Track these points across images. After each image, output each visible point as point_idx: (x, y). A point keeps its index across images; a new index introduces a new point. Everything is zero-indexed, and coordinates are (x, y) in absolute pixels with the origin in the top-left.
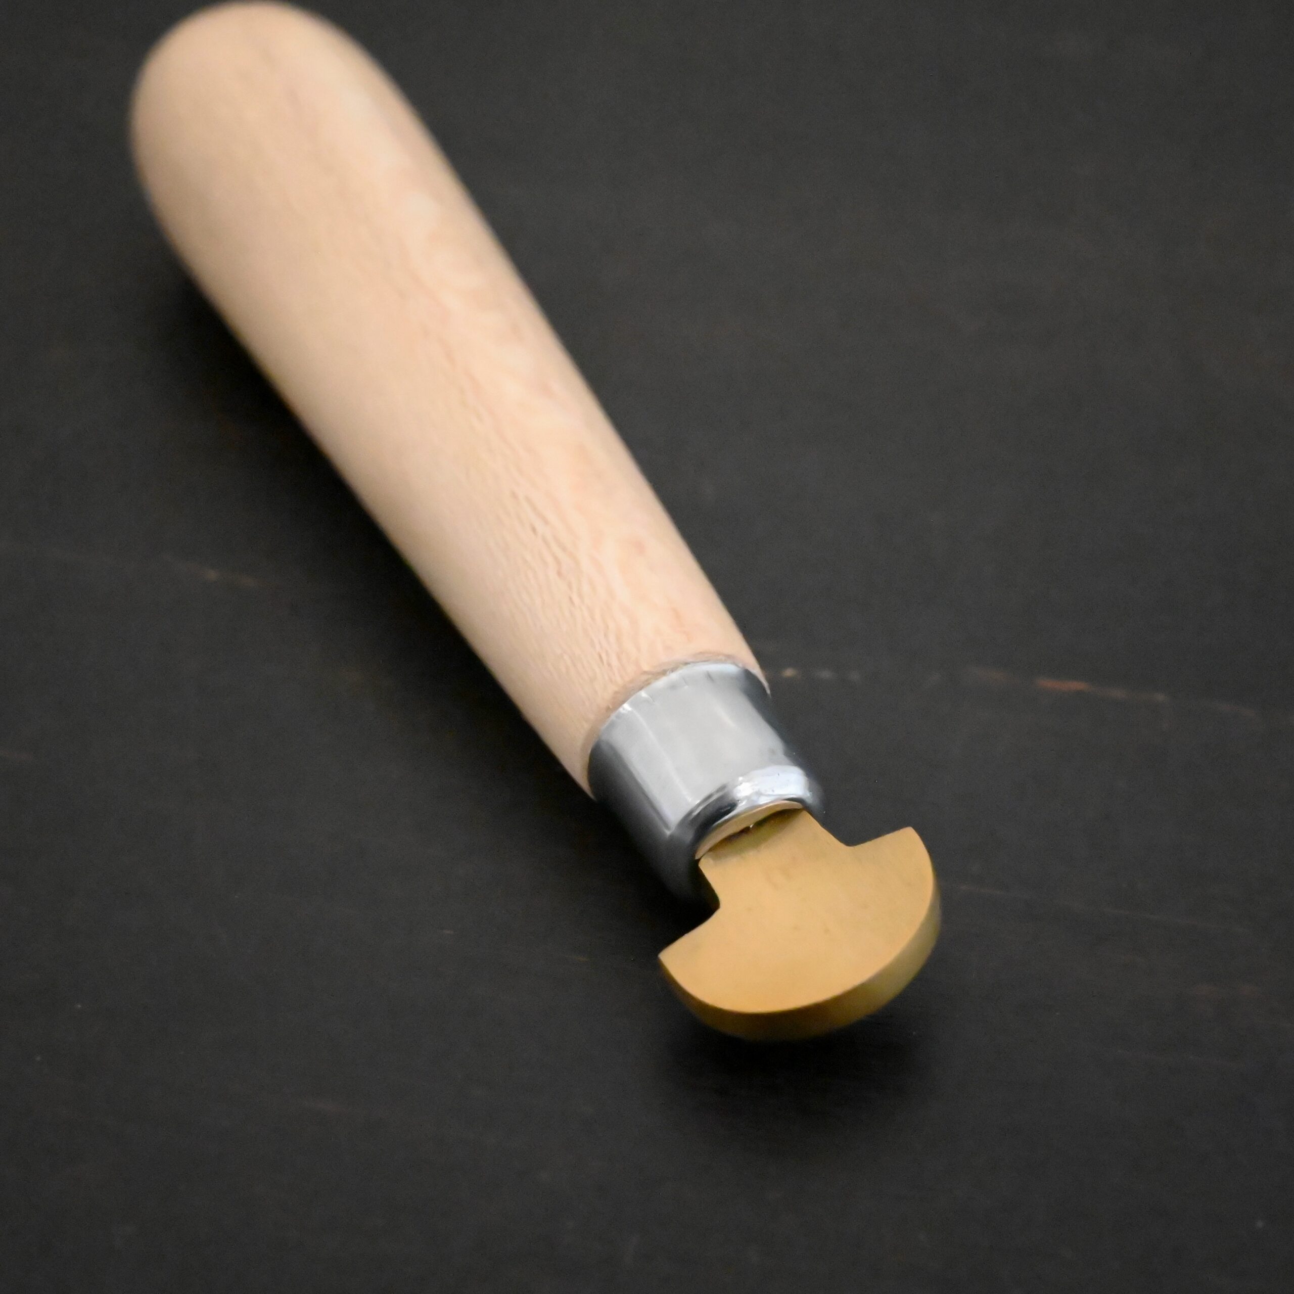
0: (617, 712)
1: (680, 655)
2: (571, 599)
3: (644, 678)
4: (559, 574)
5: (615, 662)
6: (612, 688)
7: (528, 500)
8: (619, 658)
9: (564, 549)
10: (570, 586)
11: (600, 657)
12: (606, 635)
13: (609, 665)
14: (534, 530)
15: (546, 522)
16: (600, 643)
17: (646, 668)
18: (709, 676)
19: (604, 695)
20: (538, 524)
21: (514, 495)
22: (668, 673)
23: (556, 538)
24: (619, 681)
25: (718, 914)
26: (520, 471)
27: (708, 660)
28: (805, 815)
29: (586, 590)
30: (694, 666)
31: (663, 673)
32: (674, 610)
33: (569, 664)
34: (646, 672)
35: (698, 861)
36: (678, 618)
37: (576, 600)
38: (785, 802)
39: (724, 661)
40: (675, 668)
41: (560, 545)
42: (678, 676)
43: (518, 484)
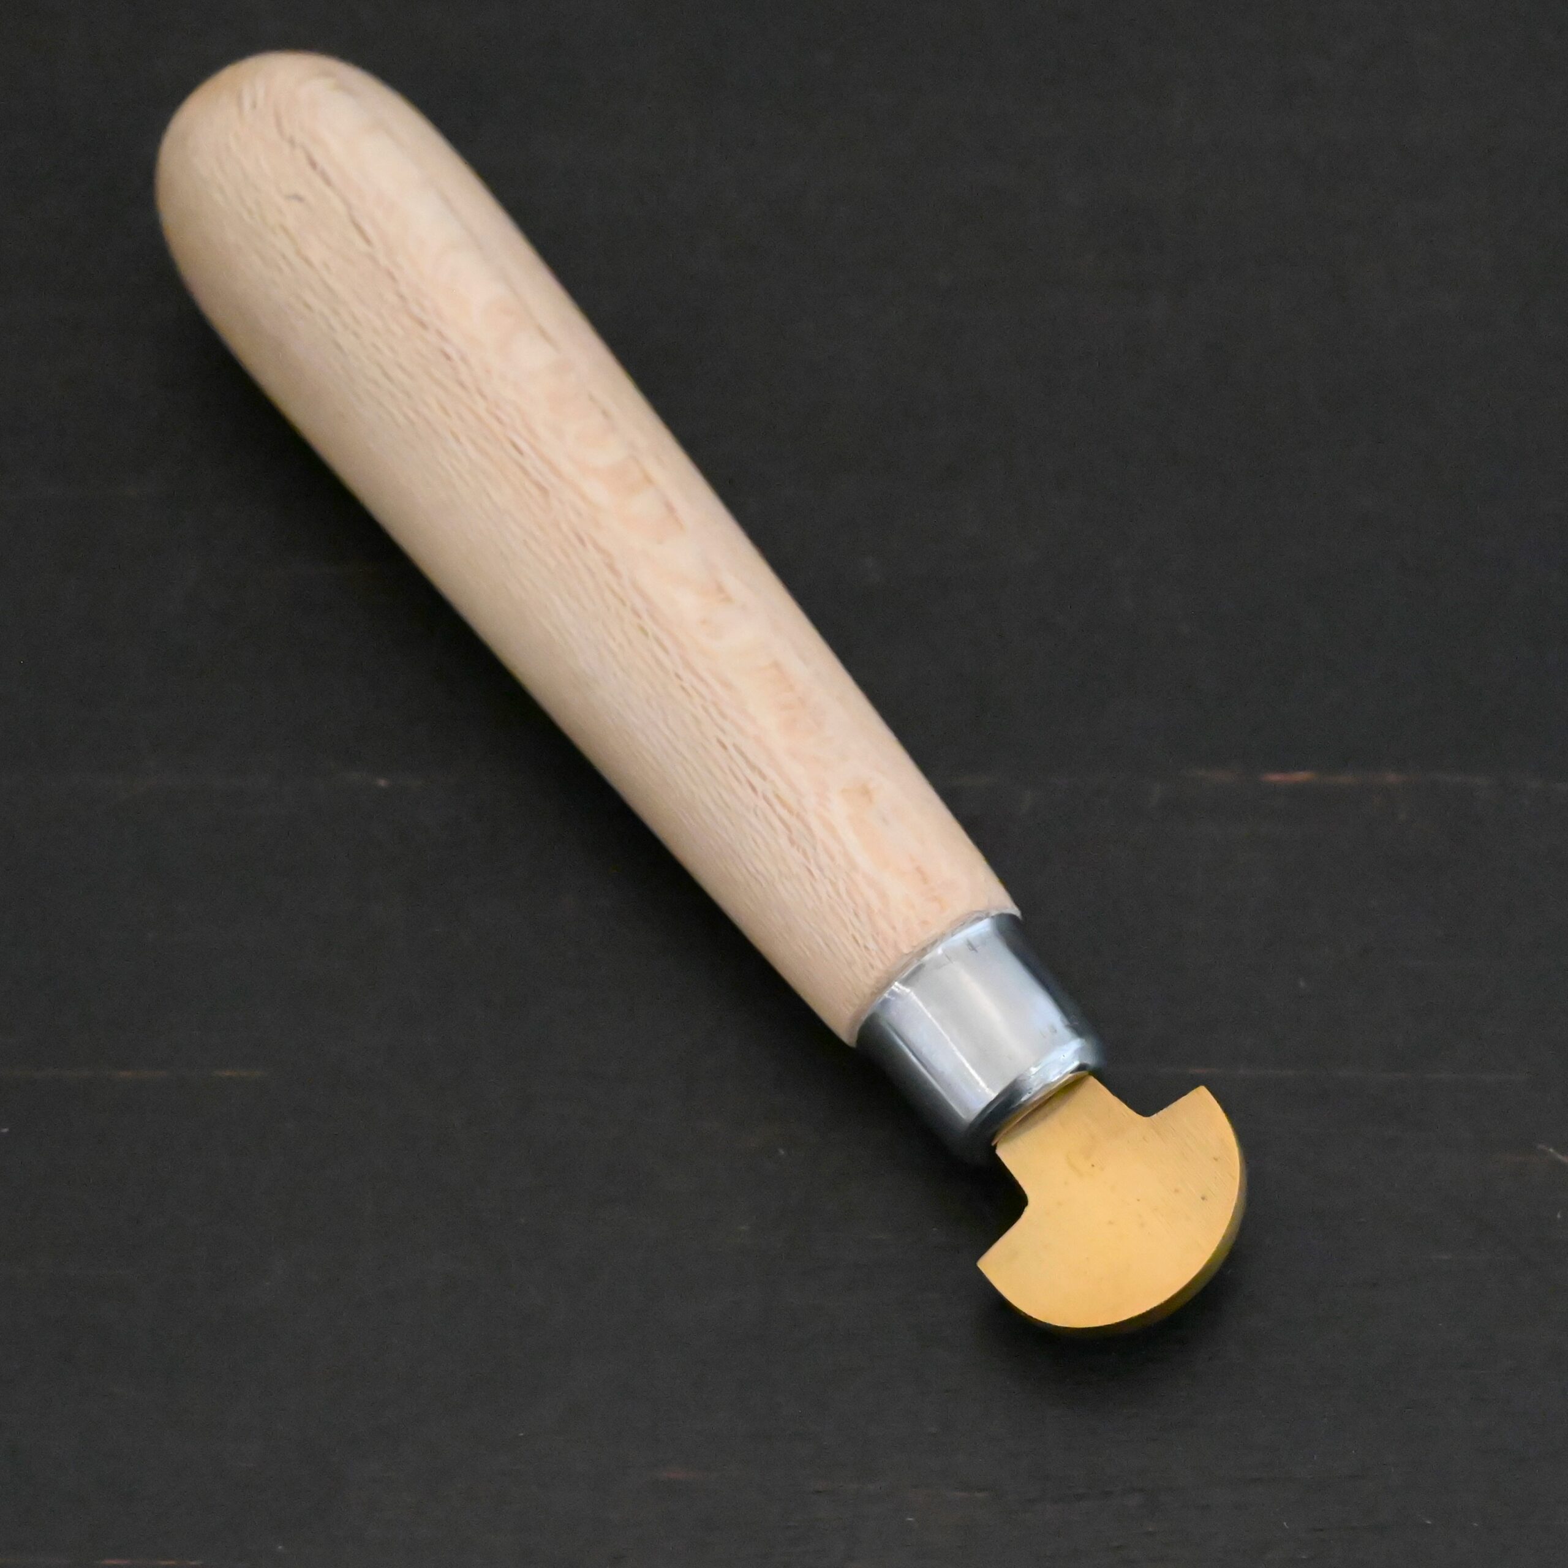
0: (890, 990)
1: (935, 931)
2: (809, 871)
3: (905, 960)
4: (792, 842)
5: (871, 945)
6: (874, 974)
8: (875, 940)
10: (805, 854)
11: (854, 938)
12: (856, 914)
13: (866, 947)
14: (754, 789)
15: (764, 777)
16: (852, 924)
17: (906, 951)
18: (971, 946)
19: (867, 982)
20: (756, 780)
21: (723, 745)
22: (929, 950)
23: (778, 797)
24: (881, 966)
25: (1028, 1212)
26: (723, 715)
27: (964, 924)
28: (1093, 1081)
29: (824, 859)
30: (953, 935)
31: (924, 951)
32: (919, 870)
33: (822, 944)
34: (907, 954)
35: (995, 1147)
36: (925, 880)
37: (816, 872)
38: (1071, 1075)
39: (979, 919)
40: (934, 943)
41: (784, 804)
42: (939, 950)
43: (723, 730)
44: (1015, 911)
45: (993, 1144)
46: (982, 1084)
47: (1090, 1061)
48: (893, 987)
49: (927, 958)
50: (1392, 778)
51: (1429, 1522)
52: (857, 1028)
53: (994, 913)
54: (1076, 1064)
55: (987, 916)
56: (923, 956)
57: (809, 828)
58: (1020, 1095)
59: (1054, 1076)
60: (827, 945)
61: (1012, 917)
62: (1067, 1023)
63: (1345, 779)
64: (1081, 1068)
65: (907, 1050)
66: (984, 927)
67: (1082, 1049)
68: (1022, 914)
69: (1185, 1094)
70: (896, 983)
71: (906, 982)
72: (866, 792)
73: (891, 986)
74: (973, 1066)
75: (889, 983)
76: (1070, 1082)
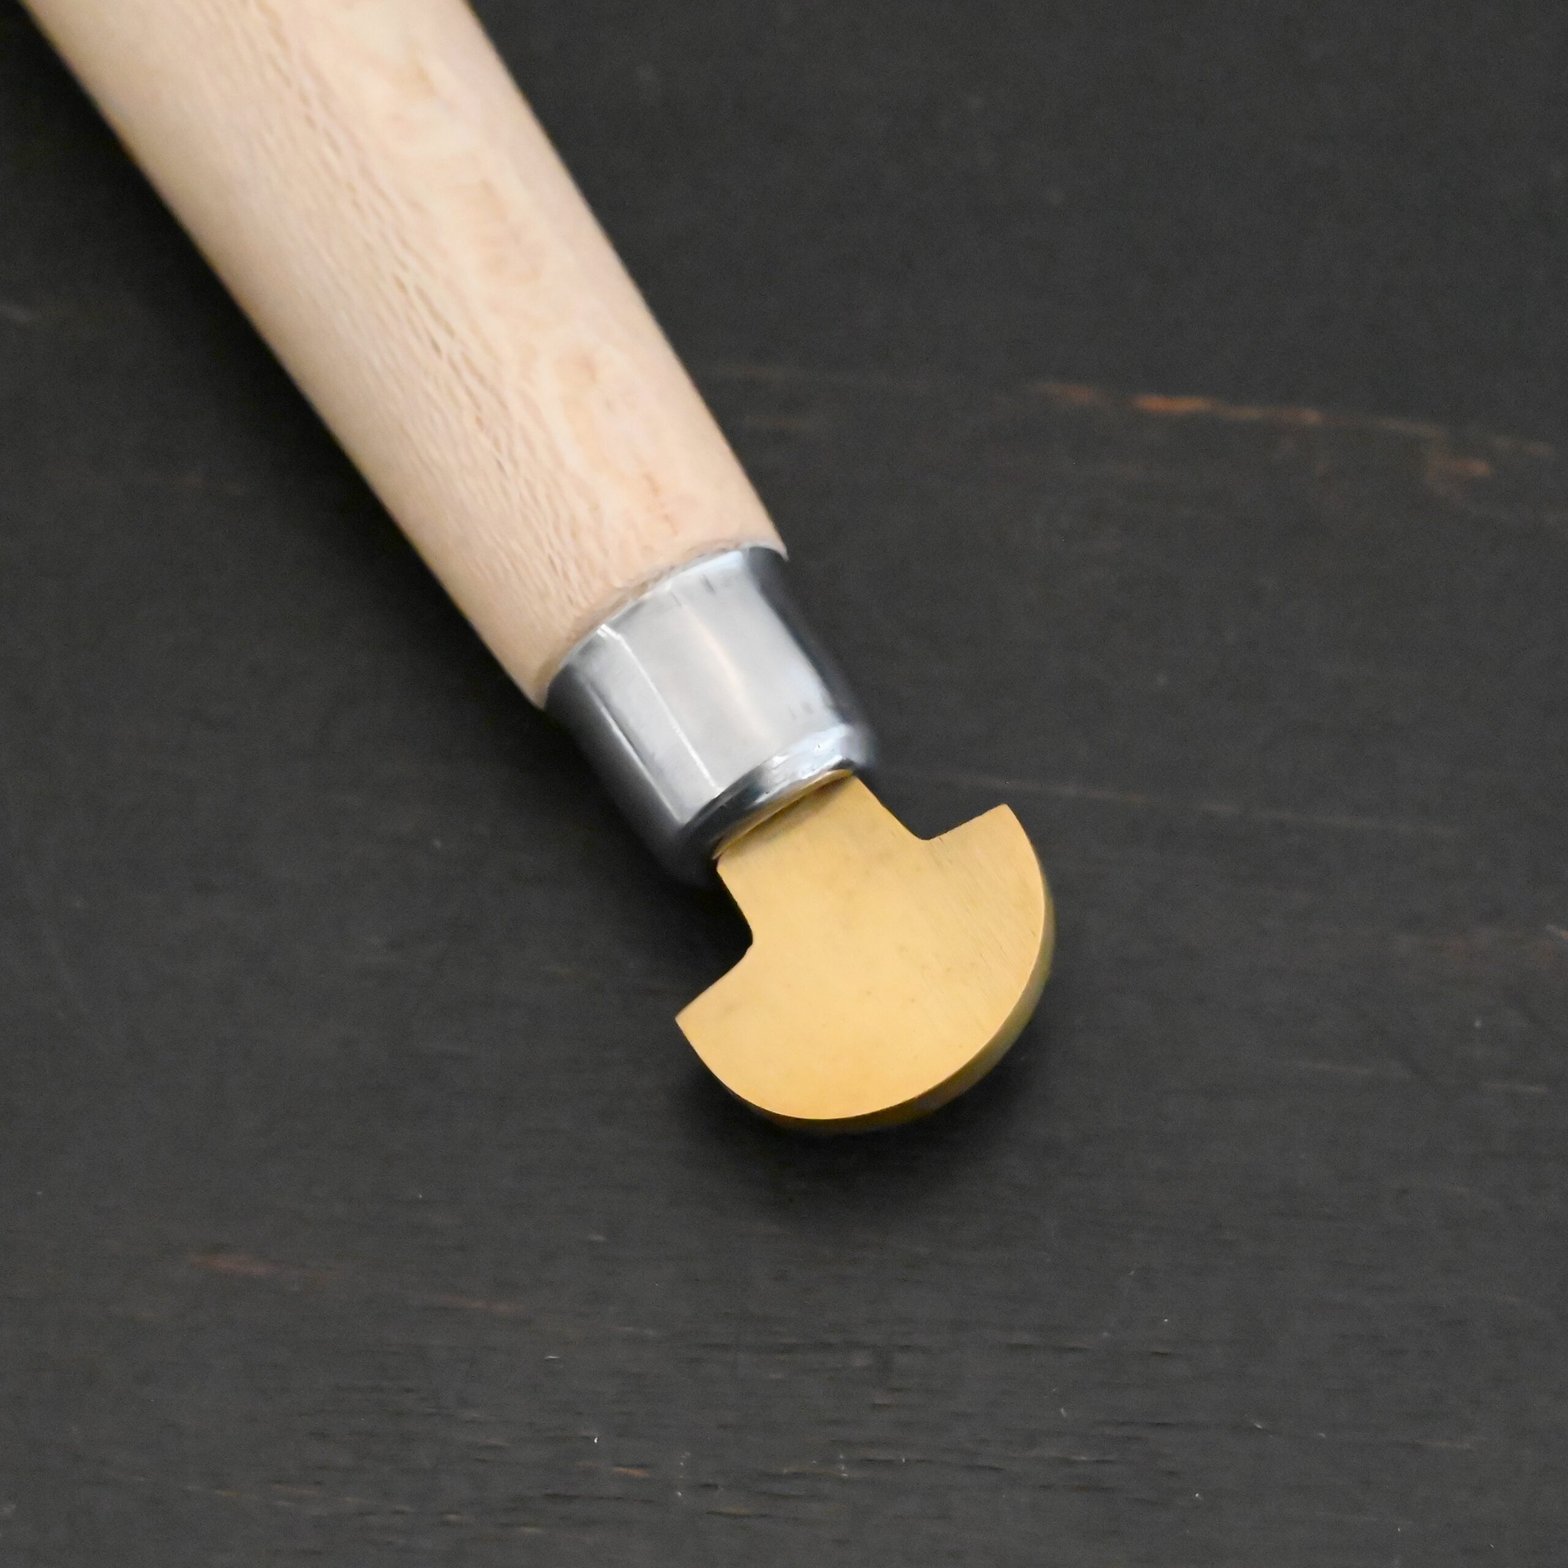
0: (594, 635)
1: (662, 562)
2: (499, 464)
3: (616, 597)
4: (479, 421)
5: (573, 573)
6: (574, 612)
7: (421, 293)
8: (579, 567)
9: (482, 380)
10: (496, 443)
11: (552, 562)
12: (557, 529)
13: (566, 576)
14: (436, 347)
15: (451, 333)
16: (549, 541)
17: (618, 583)
18: (708, 585)
19: (562, 620)
20: (442, 339)
21: (402, 287)
22: (650, 586)
23: (467, 361)
24: (584, 604)
25: (751, 953)
26: (404, 243)
27: (702, 555)
28: (858, 787)
29: (520, 451)
30: (684, 569)
31: (643, 587)
32: (649, 478)
33: (509, 566)
34: (619, 589)
35: (715, 864)
36: (655, 490)
37: (508, 467)
38: (829, 773)
39: (724, 551)
40: (659, 577)
41: (474, 371)
42: (667, 586)
43: (404, 266)
44: (776, 544)
45: (714, 857)
46: (706, 773)
47: (858, 757)
48: (599, 632)
49: (647, 596)
50: (1311, 417)
51: (1259, 1426)
52: (547, 684)
53: (747, 545)
54: (837, 759)
55: (737, 547)
56: (643, 593)
57: (503, 405)
58: (758, 793)
59: (804, 773)
60: (513, 565)
61: (773, 555)
62: (830, 703)
63: (1251, 413)
64: (841, 766)
65: (610, 720)
66: (733, 561)
67: (848, 740)
68: (789, 552)
69: (981, 814)
70: (604, 627)
71: (615, 626)
72: (587, 366)
73: (597, 629)
74: (696, 747)
75: (594, 626)
76: (824, 783)
